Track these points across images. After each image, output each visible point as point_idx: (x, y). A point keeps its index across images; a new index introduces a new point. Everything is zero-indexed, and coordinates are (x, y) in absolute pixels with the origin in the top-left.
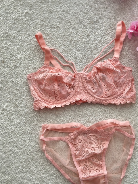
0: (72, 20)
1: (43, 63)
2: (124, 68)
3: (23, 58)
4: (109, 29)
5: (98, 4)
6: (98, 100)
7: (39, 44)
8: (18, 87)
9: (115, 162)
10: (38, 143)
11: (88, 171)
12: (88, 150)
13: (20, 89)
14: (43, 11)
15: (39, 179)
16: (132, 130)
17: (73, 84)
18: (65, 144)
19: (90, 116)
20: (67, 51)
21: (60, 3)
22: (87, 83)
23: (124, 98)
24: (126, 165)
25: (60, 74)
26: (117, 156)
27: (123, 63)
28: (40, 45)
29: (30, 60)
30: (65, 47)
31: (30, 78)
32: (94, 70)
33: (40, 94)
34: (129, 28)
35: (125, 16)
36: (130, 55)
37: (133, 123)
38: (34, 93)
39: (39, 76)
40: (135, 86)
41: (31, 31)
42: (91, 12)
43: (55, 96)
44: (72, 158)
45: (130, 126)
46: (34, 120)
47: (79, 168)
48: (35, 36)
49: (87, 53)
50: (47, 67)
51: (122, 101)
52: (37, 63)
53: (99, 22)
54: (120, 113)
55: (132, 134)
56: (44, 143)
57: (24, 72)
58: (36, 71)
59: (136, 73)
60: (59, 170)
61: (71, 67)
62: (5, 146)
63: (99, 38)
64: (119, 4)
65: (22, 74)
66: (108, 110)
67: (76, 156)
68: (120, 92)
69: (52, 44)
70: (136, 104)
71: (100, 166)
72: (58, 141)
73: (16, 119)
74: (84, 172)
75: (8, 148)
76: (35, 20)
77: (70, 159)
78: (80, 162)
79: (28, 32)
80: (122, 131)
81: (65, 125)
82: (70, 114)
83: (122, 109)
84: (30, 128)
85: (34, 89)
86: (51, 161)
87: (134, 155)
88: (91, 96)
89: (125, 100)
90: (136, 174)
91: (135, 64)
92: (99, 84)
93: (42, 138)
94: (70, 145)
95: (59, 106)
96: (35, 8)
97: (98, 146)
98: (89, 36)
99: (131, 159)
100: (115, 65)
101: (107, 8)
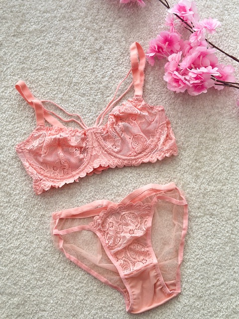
0: (64, 54)
1: (35, 125)
2: (152, 108)
3: (4, 122)
4: (121, 56)
5: (97, 24)
6: (126, 162)
7: (24, 97)
8: (5, 167)
9: (165, 243)
10: (51, 241)
11: (131, 264)
12: (126, 235)
13: (9, 168)
14: (20, 47)
15: (63, 291)
16: (181, 193)
17: (84, 145)
18: (90, 234)
19: (119, 186)
20: (66, 101)
21: (42, 32)
22: (104, 140)
23: (161, 151)
24: (182, 244)
25: (63, 135)
26: (167, 235)
27: (150, 101)
28: (25, 99)
29: (15, 124)
30: (63, 94)
31: (20, 150)
32: (111, 120)
33: (39, 171)
34: (148, 50)
35: (139, 33)
36: (158, 88)
37: (181, 183)
38: (31, 170)
39: (34, 144)
40: (173, 130)
41: (8, 80)
42: (90, 36)
43: (62, 168)
44: (105, 251)
45: (176, 189)
46: (38, 209)
47: (117, 264)
48: (15, 88)
49: (97, 97)
50: (42, 129)
51: (159, 155)
52: (26, 126)
53: (104, 49)
54: (160, 173)
55: (181, 199)
56: (60, 239)
57: (10, 143)
58: (26, 137)
59: (172, 112)
60: (89, 272)
61: (77, 122)
62: (4, 256)
63: (109, 73)
64: (127, 18)
65: (7, 147)
66: (143, 172)
67: (110, 248)
68: (154, 143)
69: (42, 94)
70: (180, 155)
71: (146, 254)
72: (80, 232)
73: (11, 213)
74: (124, 267)
75: (9, 257)
76: (10, 64)
77: (102, 254)
78: (116, 255)
79: (4, 84)
80: (167, 198)
81: (85, 207)
82: (89, 190)
83: (161, 167)
84: (35, 222)
85: (30, 164)
86: (75, 262)
87: (189, 228)
88: (114, 157)
89: (163, 154)
90: (198, 255)
91: (167, 100)
92: (122, 139)
93: (56, 231)
94: (98, 234)
95: (71, 181)
96: (6, 45)
97: (138, 227)
98: (94, 71)
99: (188, 234)
100: (139, 107)
101: (111, 26)
